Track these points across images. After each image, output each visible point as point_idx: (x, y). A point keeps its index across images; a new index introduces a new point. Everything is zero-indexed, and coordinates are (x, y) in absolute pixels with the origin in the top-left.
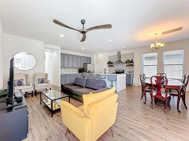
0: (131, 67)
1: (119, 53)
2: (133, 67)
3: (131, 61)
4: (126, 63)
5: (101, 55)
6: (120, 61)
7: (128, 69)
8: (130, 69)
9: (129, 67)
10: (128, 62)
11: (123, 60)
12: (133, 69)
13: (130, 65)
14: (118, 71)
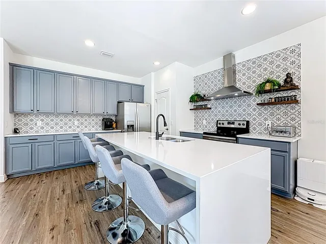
0: (283, 108)
1: (228, 57)
2: (293, 108)
3: (282, 83)
4: (261, 91)
5: (168, 75)
6: (233, 88)
7: (266, 119)
8: (278, 119)
9: (270, 109)
10: (268, 87)
11: (247, 81)
12: (293, 119)
13: (279, 101)
14: (226, 125)
